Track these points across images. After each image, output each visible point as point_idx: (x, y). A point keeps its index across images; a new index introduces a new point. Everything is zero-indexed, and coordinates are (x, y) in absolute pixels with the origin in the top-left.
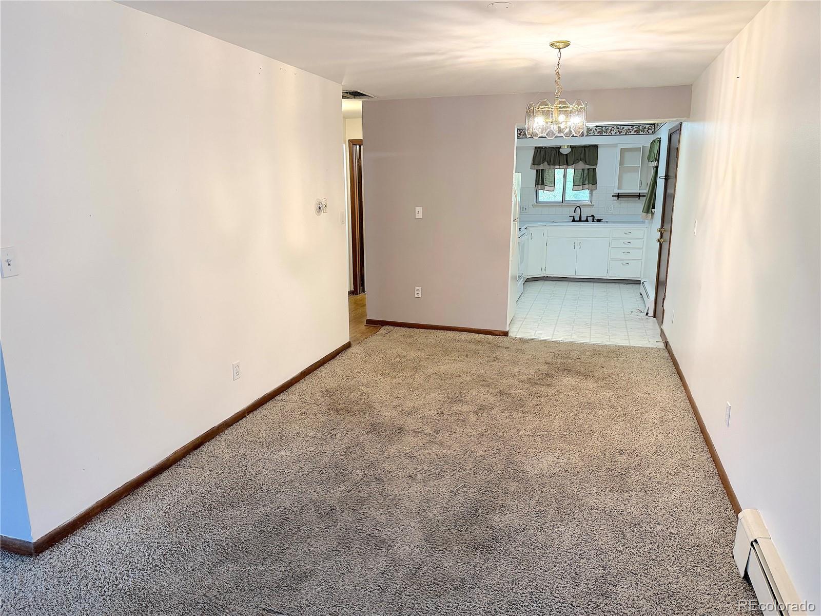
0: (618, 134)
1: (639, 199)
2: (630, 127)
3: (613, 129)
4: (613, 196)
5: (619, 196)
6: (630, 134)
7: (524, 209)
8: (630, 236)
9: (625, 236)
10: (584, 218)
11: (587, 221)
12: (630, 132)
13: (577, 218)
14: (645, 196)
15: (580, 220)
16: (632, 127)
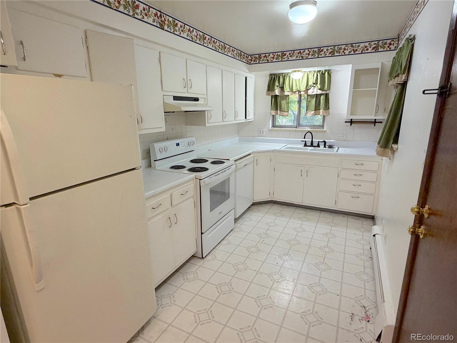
0: (352, 53)
1: (375, 125)
2: (367, 44)
3: (346, 48)
4: (346, 122)
5: (351, 122)
6: (366, 52)
7: (261, 132)
8: (362, 167)
9: (356, 167)
10: (315, 144)
11: (318, 146)
12: (367, 50)
13: (309, 144)
14: (381, 122)
15: (312, 145)
16: (369, 44)
